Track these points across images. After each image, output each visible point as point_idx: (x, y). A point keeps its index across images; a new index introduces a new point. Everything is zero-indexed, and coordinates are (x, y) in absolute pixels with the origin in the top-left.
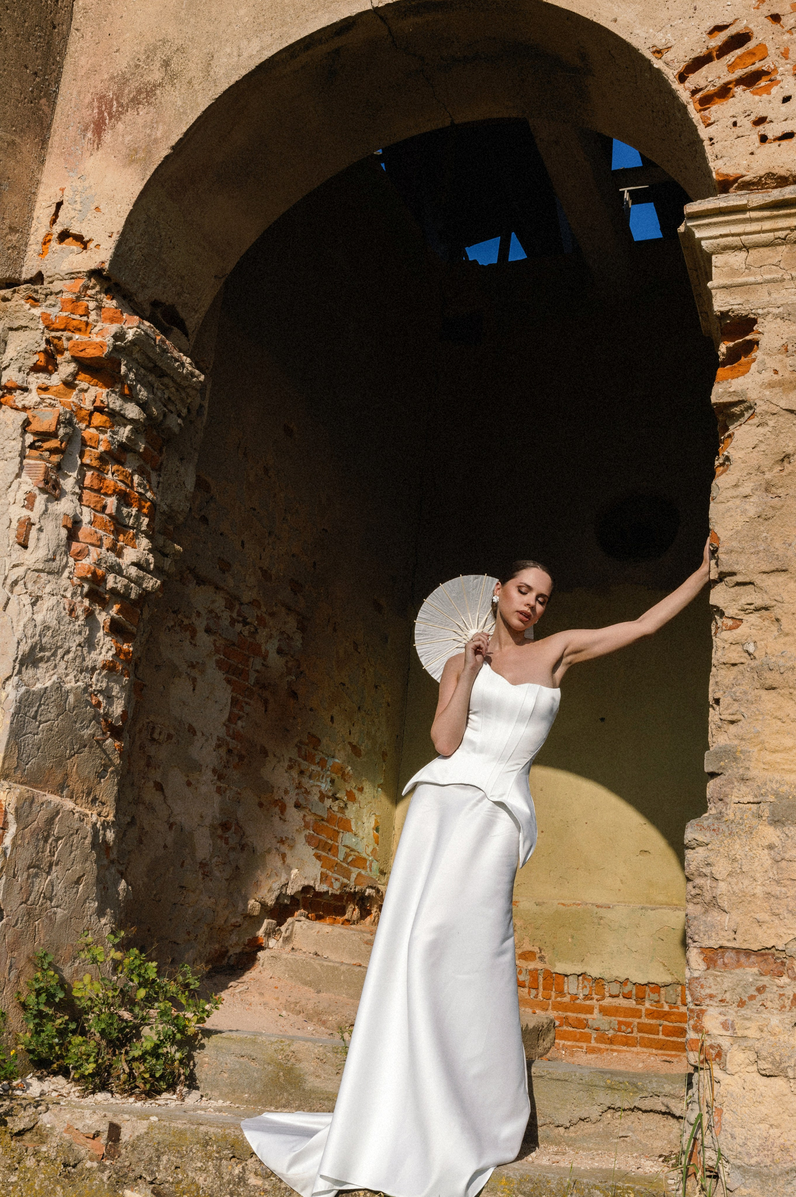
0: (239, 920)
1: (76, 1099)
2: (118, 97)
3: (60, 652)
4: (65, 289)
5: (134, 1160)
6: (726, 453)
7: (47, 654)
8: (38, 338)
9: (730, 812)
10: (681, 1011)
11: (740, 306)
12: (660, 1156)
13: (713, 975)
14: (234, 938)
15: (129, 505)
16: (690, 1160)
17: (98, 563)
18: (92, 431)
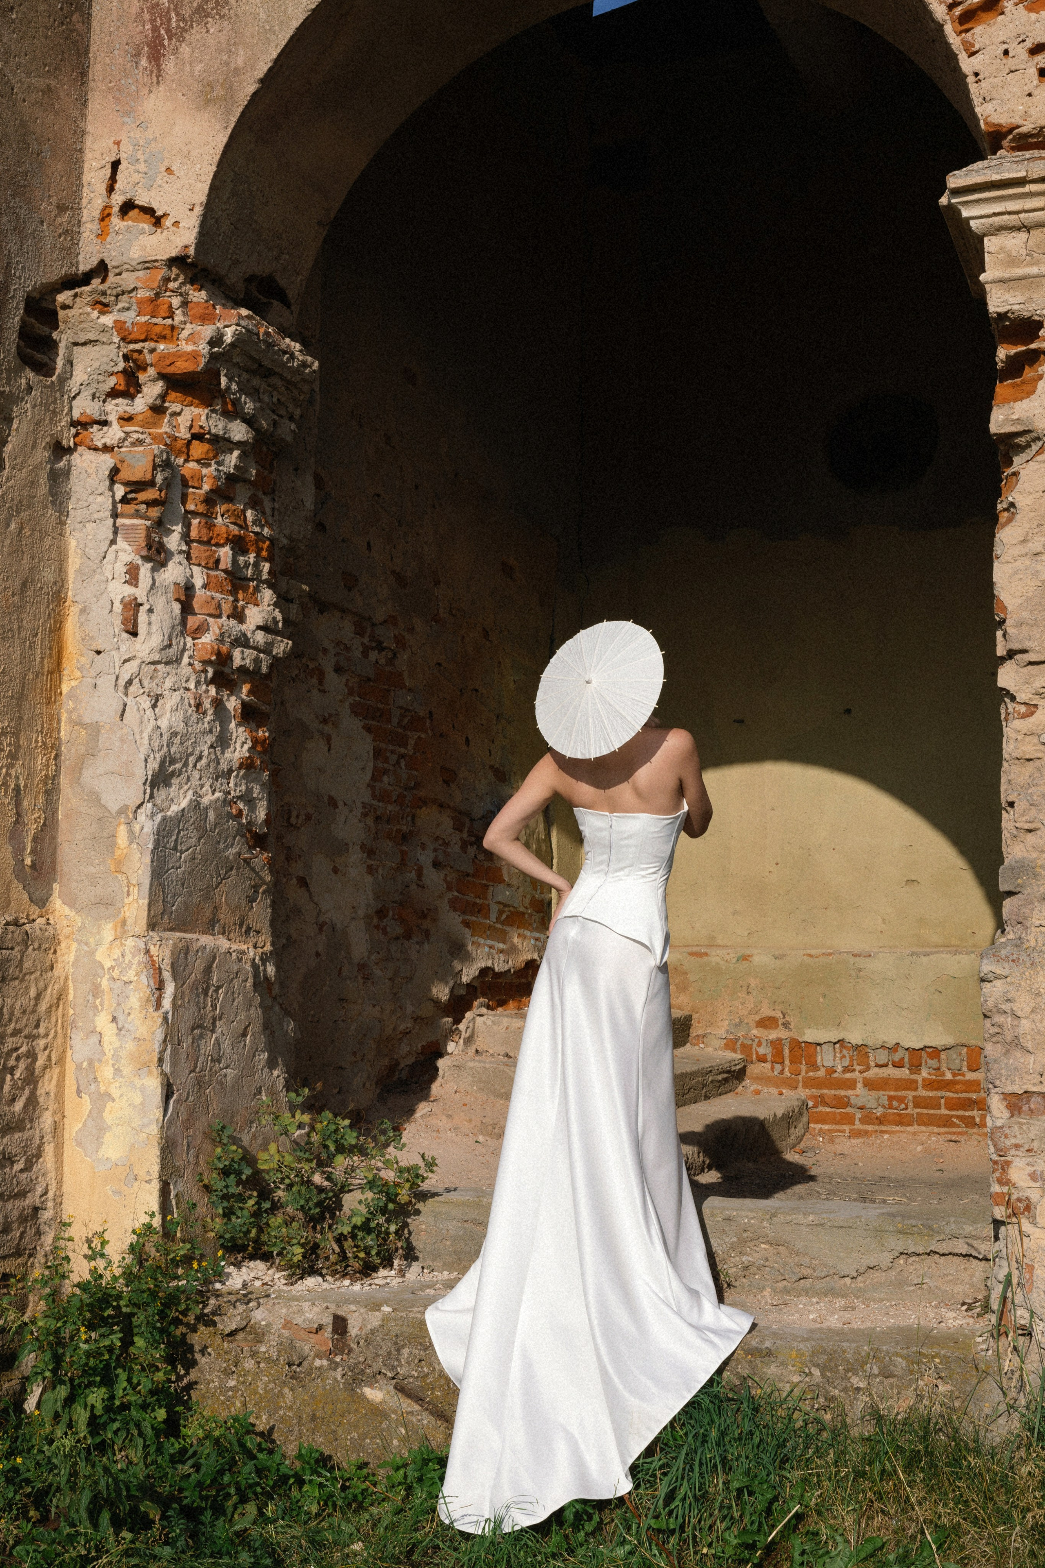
0: (409, 1025)
1: (285, 1288)
2: (176, 7)
3: (192, 759)
4: (139, 285)
5: (370, 1355)
6: (1010, 499)
7: (178, 766)
8: (113, 355)
9: (1031, 937)
10: (967, 1078)
11: (1022, 306)
12: (963, 1304)
13: (1019, 1123)
14: (404, 1049)
15: (245, 552)
16: (1001, 1319)
17: (221, 639)
18: (192, 465)
